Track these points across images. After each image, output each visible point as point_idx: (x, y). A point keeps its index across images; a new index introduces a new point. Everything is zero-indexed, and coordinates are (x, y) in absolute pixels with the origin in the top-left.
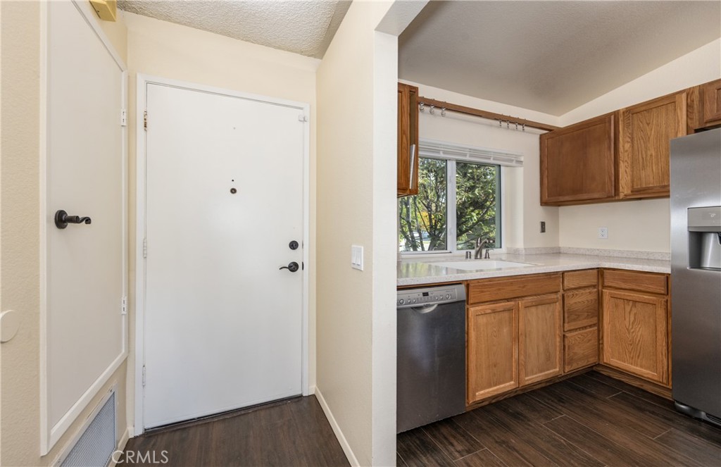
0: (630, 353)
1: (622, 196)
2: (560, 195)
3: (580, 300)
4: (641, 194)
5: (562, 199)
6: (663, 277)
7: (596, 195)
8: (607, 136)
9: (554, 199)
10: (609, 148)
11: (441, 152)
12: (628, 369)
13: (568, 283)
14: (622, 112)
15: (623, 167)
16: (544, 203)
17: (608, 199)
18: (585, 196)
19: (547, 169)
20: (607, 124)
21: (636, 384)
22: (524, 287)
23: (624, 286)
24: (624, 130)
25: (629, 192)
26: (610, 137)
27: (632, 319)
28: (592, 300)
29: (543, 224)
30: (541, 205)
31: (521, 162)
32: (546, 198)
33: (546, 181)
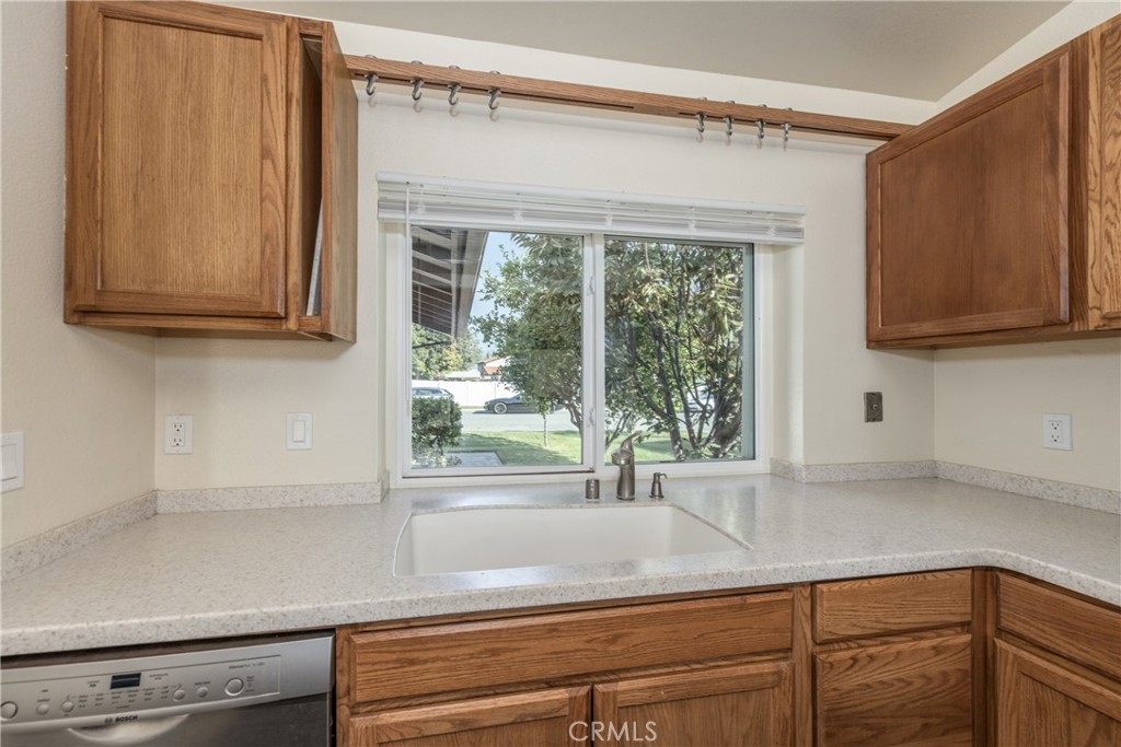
1: (1093, 320)
3: (886, 677)
5: (916, 329)
7: (1009, 319)
8: (1045, 126)
9: (896, 331)
10: (1054, 163)
11: (518, 214)
13: (832, 621)
14: (1096, 36)
16: (875, 342)
17: (1048, 331)
18: (977, 322)
19: (881, 247)
20: (1046, 88)
22: (614, 639)
24: (1101, 96)
28: (944, 674)
29: (875, 401)
30: (868, 347)
31: (802, 231)
32: (877, 328)
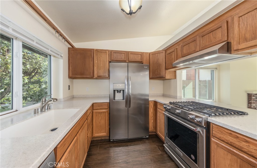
0: (100, 130)
1: (95, 77)
2: (76, 75)
4: (99, 77)
5: (77, 76)
6: (107, 103)
7: (88, 76)
10: (92, 60)
12: (99, 136)
13: (88, 113)
14: (95, 50)
15: (95, 68)
16: (70, 77)
17: (91, 78)
18: (85, 76)
19: (71, 63)
20: (91, 52)
21: (100, 139)
23: (99, 108)
24: (95, 56)
25: (97, 77)
26: (92, 57)
27: (101, 118)
28: (91, 116)
29: (69, 86)
30: (69, 78)
31: (62, 57)
32: (71, 75)
33: (71, 68)
